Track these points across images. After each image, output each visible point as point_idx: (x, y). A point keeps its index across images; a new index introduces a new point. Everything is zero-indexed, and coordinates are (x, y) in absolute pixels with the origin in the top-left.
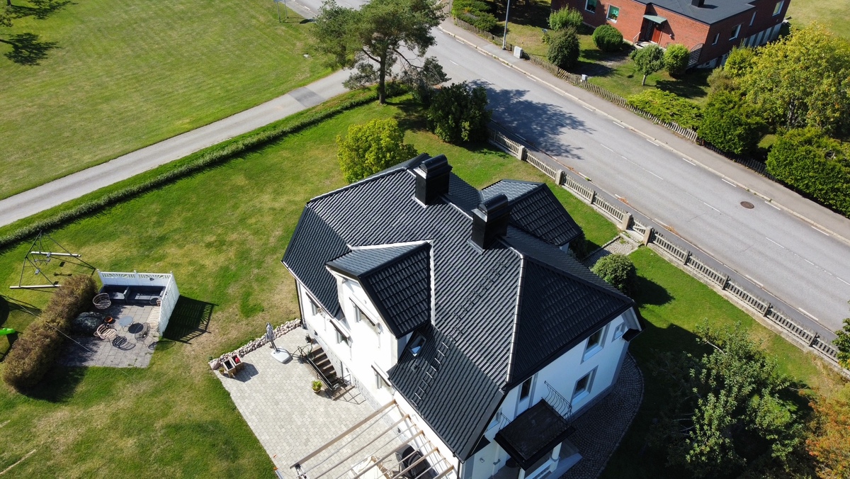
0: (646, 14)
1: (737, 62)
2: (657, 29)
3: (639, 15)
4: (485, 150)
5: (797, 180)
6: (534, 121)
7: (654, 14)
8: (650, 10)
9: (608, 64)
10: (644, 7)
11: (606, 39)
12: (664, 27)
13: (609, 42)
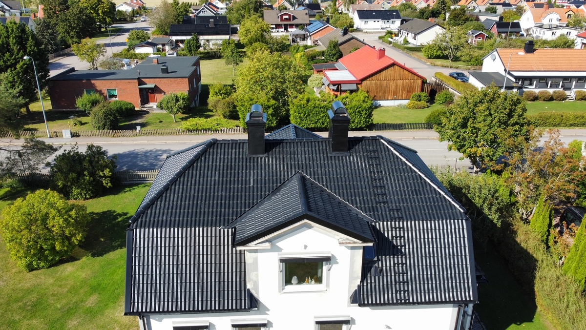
0: (139, 85)
1: (218, 91)
2: (151, 93)
3: (135, 87)
4: (127, 189)
5: (316, 123)
6: (137, 161)
7: (145, 84)
8: (140, 82)
9: (138, 121)
10: (136, 81)
11: (124, 107)
12: (156, 90)
13: (126, 109)
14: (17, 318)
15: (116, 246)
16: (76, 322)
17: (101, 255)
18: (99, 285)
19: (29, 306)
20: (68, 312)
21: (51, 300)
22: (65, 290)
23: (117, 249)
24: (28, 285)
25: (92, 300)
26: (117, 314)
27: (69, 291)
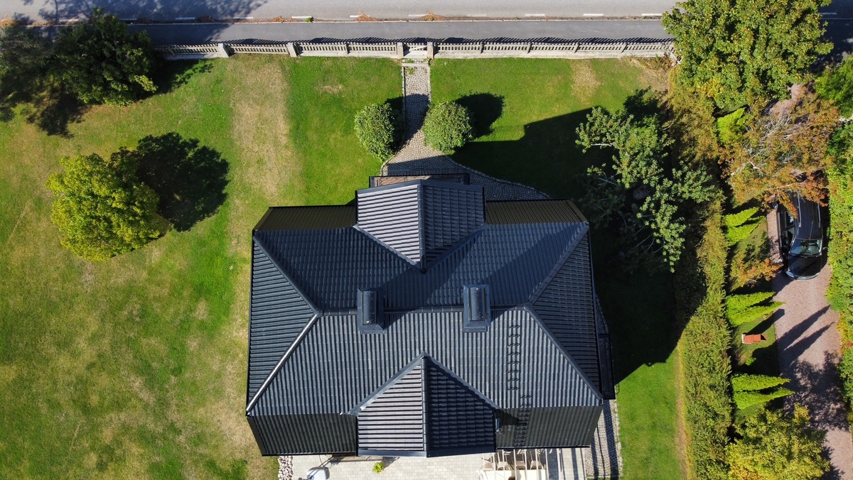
14: (132, 335)
15: (201, 212)
16: (195, 344)
17: (187, 228)
18: (202, 284)
19: (137, 316)
20: (182, 328)
21: (157, 309)
22: (166, 291)
23: (204, 218)
24: (120, 280)
25: (202, 310)
26: (235, 334)
27: (171, 294)
